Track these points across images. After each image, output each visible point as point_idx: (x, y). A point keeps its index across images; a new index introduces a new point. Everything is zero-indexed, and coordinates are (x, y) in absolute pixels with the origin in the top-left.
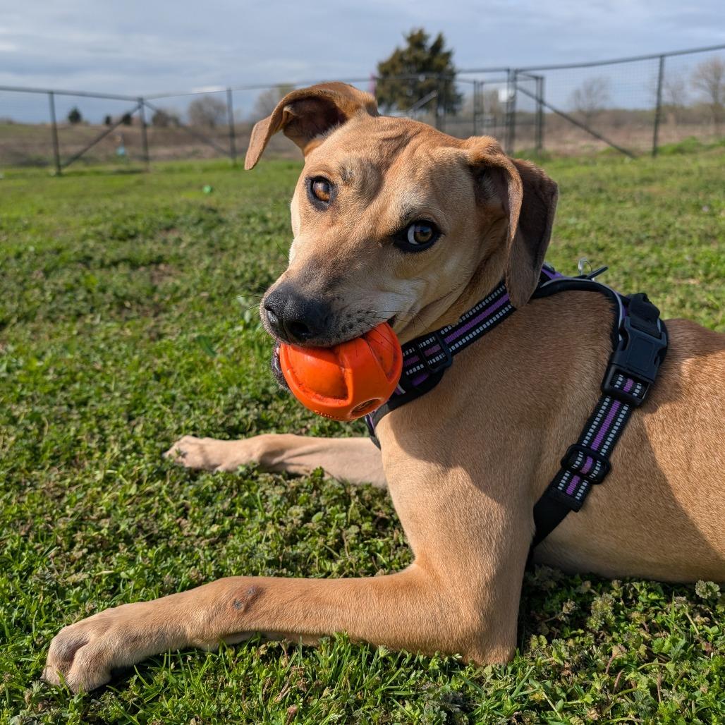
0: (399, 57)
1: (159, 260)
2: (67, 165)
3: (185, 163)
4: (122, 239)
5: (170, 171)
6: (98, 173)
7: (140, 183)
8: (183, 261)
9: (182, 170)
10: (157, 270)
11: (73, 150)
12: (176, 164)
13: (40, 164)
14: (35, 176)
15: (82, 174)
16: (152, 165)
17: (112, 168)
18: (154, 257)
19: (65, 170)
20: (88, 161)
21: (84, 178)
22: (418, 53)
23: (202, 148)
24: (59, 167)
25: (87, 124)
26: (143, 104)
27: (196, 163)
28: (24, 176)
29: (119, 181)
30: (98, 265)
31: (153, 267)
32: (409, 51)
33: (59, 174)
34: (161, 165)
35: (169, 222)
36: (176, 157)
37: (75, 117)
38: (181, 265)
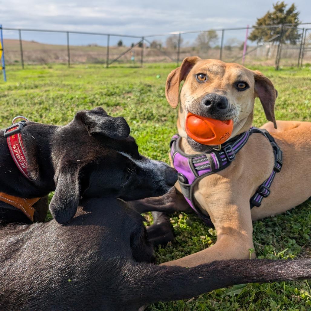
0: (269, 16)
1: (118, 104)
2: (111, 63)
3: (157, 64)
4: (109, 95)
5: (151, 67)
6: (122, 67)
7: (135, 72)
8: (126, 106)
9: (155, 67)
10: (116, 108)
11: (115, 57)
12: (154, 65)
13: (102, 63)
14: (99, 68)
15: (116, 67)
16: (144, 64)
17: (128, 65)
18: (116, 103)
19: (110, 66)
20: (120, 62)
21: (116, 69)
22: (279, 14)
23: (167, 58)
24: (108, 64)
25: (125, 47)
26: (144, 39)
27: (162, 64)
28: (94, 68)
29: (128, 71)
30: (96, 105)
31: (115, 107)
32: (275, 13)
33: (107, 67)
34: (147, 65)
35: (130, 90)
36: (155, 61)
37: (120, 44)
38: (125, 107)
